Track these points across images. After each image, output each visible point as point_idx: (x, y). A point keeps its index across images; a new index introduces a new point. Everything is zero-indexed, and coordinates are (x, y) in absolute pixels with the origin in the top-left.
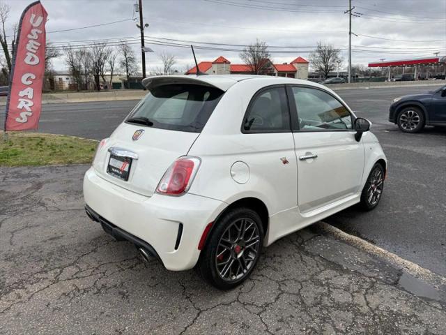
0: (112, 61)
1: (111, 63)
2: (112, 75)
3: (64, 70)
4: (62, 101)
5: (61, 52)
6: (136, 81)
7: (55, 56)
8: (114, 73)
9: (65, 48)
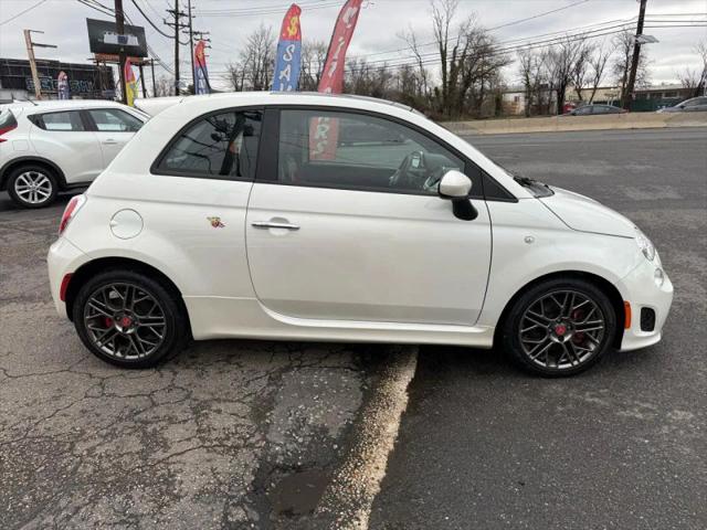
0: (601, 64)
1: (597, 67)
2: (595, 88)
3: (516, 84)
4: (476, 132)
5: (514, 56)
6: (648, 97)
7: (504, 64)
8: (599, 86)
9: (520, 51)
